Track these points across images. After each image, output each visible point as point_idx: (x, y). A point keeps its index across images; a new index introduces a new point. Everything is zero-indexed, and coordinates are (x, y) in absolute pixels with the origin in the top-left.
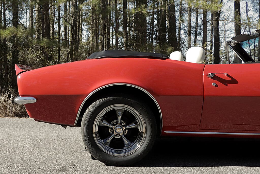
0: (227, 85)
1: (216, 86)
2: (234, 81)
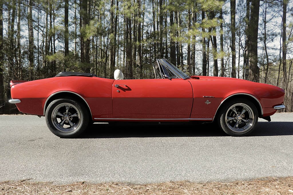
0: (125, 91)
1: (119, 92)
2: (129, 89)
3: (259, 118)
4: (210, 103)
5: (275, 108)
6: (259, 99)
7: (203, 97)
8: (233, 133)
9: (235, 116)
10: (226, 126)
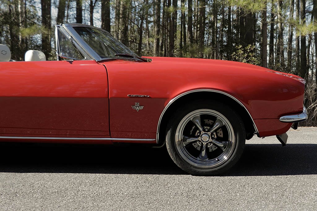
3: (246, 140)
4: (142, 107)
5: (283, 119)
6: (245, 101)
7: (127, 98)
8: (192, 168)
9: (199, 134)
10: (177, 154)
